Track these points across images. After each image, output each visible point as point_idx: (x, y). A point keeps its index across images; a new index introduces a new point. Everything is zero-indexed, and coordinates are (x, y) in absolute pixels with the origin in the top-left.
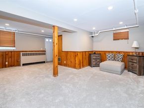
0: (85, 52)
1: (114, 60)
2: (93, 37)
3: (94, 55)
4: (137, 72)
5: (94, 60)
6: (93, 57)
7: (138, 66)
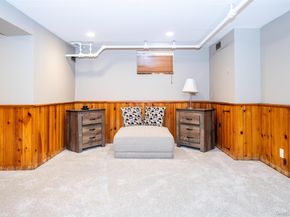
0: (55, 105)
1: (143, 123)
2: (73, 58)
3: (87, 114)
4: (202, 145)
5: (85, 130)
6: (83, 120)
7: (203, 132)
